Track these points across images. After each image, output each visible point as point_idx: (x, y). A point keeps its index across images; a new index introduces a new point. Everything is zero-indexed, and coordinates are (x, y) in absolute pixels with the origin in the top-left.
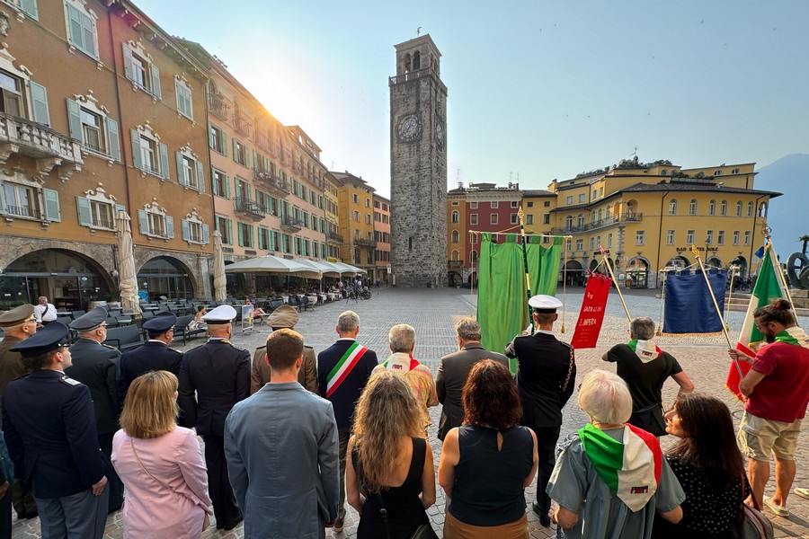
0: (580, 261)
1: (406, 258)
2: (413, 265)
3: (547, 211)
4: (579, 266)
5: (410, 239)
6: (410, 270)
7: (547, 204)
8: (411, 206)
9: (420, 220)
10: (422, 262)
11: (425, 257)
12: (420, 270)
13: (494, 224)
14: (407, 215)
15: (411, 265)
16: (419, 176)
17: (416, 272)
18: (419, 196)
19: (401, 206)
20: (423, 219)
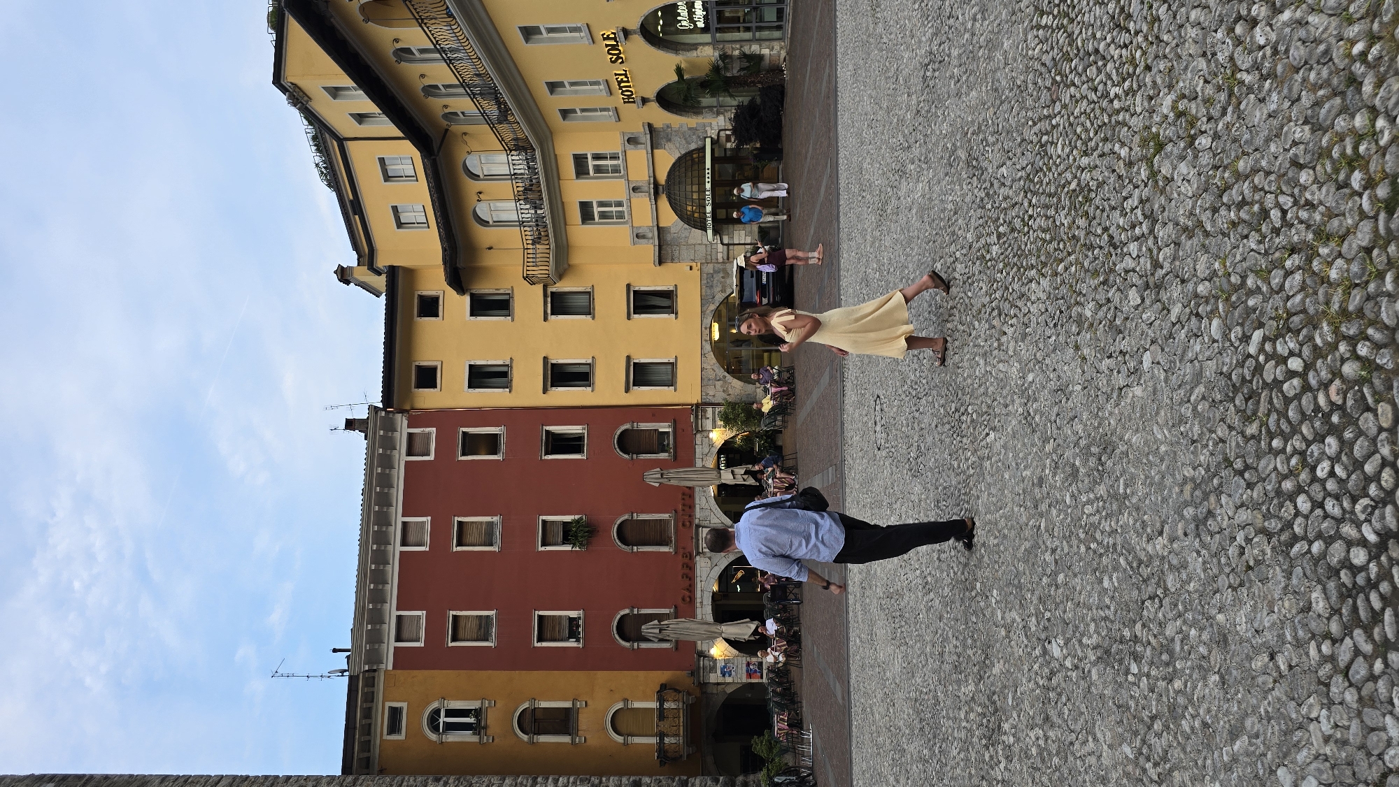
0: (666, 159)
3: (456, 304)
4: (688, 164)
7: (430, 307)
13: (498, 534)
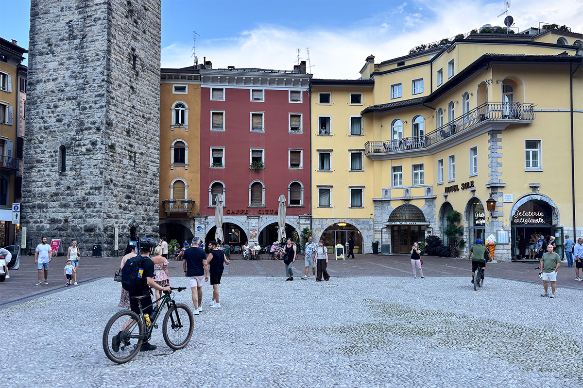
0: (421, 205)
1: (53, 189)
2: (65, 206)
3: (357, 111)
4: (419, 215)
5: (63, 149)
6: (60, 216)
7: (356, 99)
8: (67, 81)
9: (85, 109)
10: (84, 199)
11: (91, 188)
12: (81, 217)
13: (257, 131)
14: (59, 100)
15: (62, 206)
16: (85, 19)
17: (73, 221)
18: (84, 60)
19: (49, 80)
20: (90, 107)
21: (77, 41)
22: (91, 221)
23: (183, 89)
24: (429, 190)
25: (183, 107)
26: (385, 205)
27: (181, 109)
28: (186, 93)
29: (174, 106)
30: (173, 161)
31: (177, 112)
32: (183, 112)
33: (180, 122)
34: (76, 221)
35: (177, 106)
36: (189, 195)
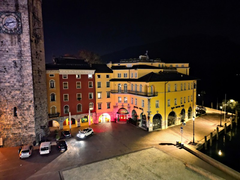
0: (127, 108)
1: (12, 123)
2: (19, 128)
3: (108, 80)
5: (15, 109)
6: (17, 132)
7: (107, 76)
8: (15, 83)
9: (24, 94)
10: (27, 126)
11: (30, 122)
12: (26, 132)
13: (79, 88)
14: (12, 90)
15: (17, 128)
16: (21, 61)
17: (22, 134)
18: (22, 76)
19: (6, 82)
20: (27, 93)
21: (18, 69)
22: (31, 133)
23: (53, 75)
24: (129, 105)
25: (53, 81)
26: (117, 108)
27: (52, 82)
28: (54, 76)
29: (50, 81)
30: (51, 100)
31: (51, 83)
32: (53, 83)
33: (52, 86)
34: (24, 134)
35: (51, 81)
36: (57, 111)
